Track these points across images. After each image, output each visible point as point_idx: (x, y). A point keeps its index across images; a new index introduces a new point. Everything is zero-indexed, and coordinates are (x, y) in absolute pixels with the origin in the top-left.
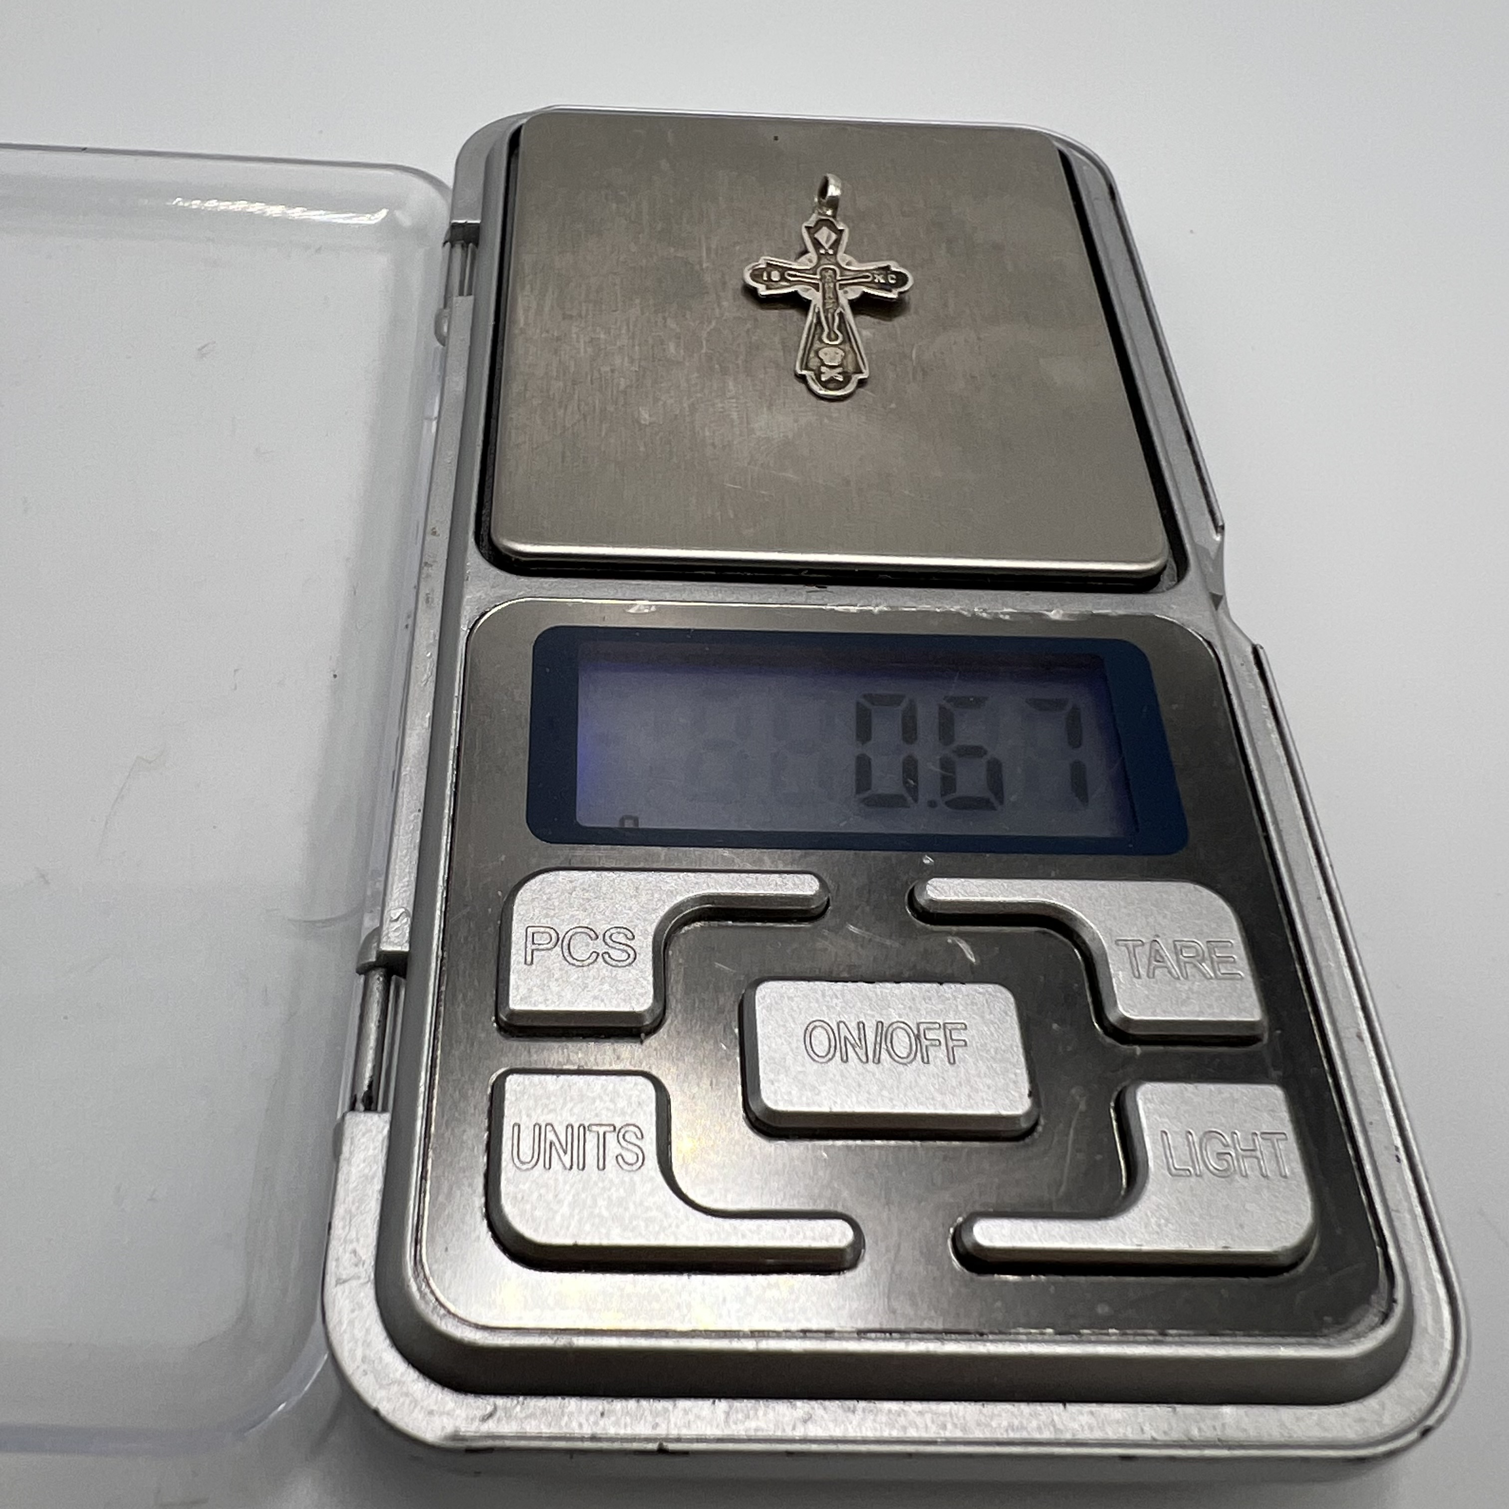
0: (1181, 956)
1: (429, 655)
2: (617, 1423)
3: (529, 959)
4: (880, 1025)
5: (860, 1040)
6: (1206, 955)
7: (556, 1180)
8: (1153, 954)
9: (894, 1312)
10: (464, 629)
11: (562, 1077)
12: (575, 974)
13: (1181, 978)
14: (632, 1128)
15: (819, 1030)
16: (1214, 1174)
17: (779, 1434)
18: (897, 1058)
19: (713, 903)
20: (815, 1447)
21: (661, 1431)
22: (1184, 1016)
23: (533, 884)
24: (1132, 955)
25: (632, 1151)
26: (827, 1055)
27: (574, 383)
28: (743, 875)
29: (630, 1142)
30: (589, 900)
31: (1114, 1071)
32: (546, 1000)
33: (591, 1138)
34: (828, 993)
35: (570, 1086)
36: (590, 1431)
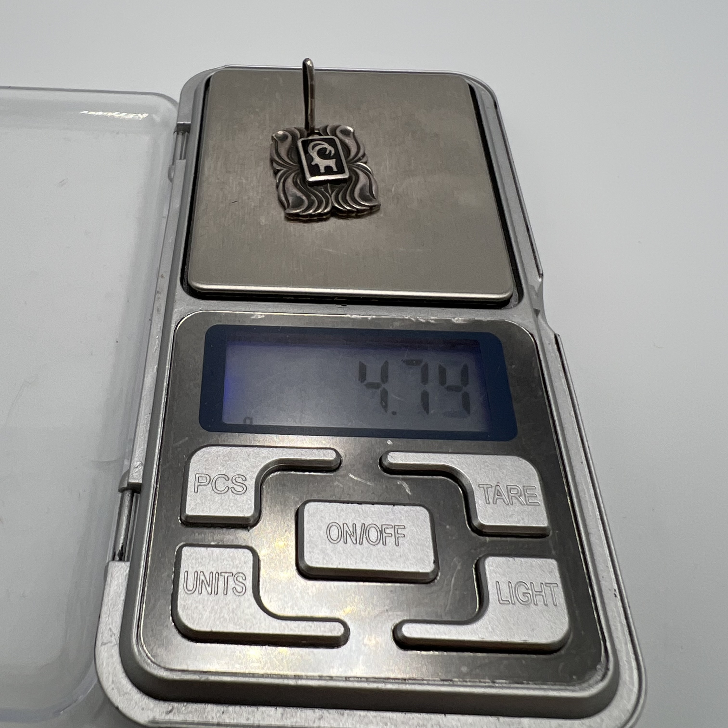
0: (510, 493)
1: (157, 337)
2: (230, 717)
3: (196, 490)
4: (363, 525)
5: (353, 533)
6: (523, 493)
7: (204, 599)
8: (496, 492)
10: (173, 326)
11: (209, 549)
12: (217, 498)
13: (510, 504)
14: (241, 575)
15: (334, 527)
16: (521, 603)
17: (307, 724)
18: (371, 543)
19: (285, 463)
21: (250, 722)
22: (510, 523)
23: (200, 453)
24: (486, 492)
25: (240, 586)
26: (337, 540)
28: (300, 450)
29: (239, 582)
31: (475, 550)
32: (203, 510)
33: (221, 579)
34: (340, 508)
35: (212, 553)
36: (217, 721)
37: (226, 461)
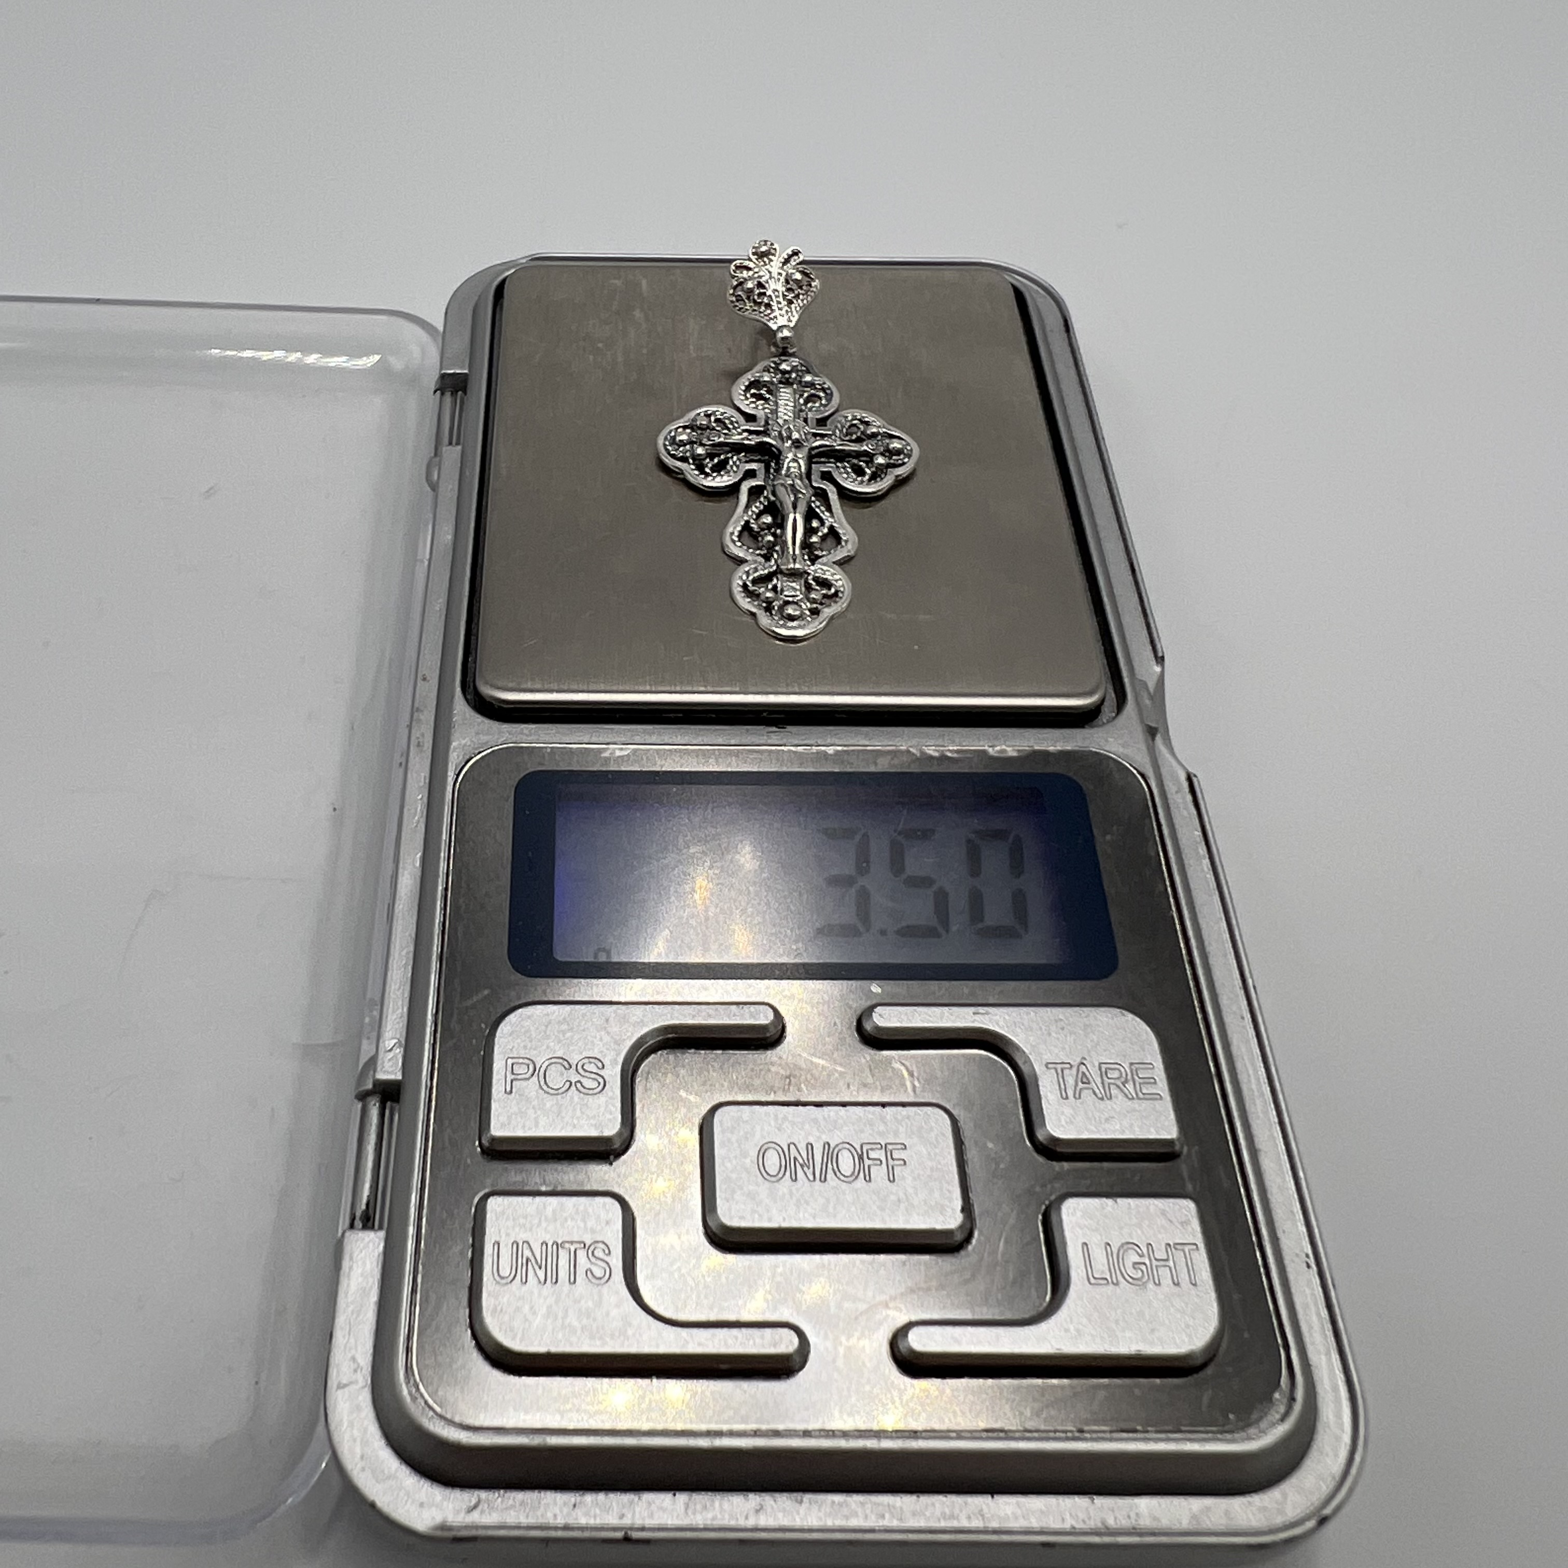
0: (1105, 1078)
1: (420, 797)
2: (587, 1514)
3: (508, 1089)
4: (827, 1146)
5: (808, 1159)
7: (532, 1293)
8: (1079, 1076)
10: (451, 775)
11: (538, 1199)
12: (550, 1102)
13: (1105, 1099)
14: (600, 1245)
15: (771, 1151)
16: (1128, 1282)
17: (733, 1523)
18: (841, 1177)
19: (677, 1033)
20: (764, 1535)
21: (627, 1521)
22: (1106, 1134)
23: (512, 1018)
24: (1061, 1075)
25: (600, 1266)
26: (778, 1174)
28: (704, 1006)
29: (598, 1258)
31: (1043, 1186)
32: (524, 1127)
33: (563, 1255)
34: (780, 1116)
35: (545, 1207)
36: (563, 1522)
37: (564, 1033)
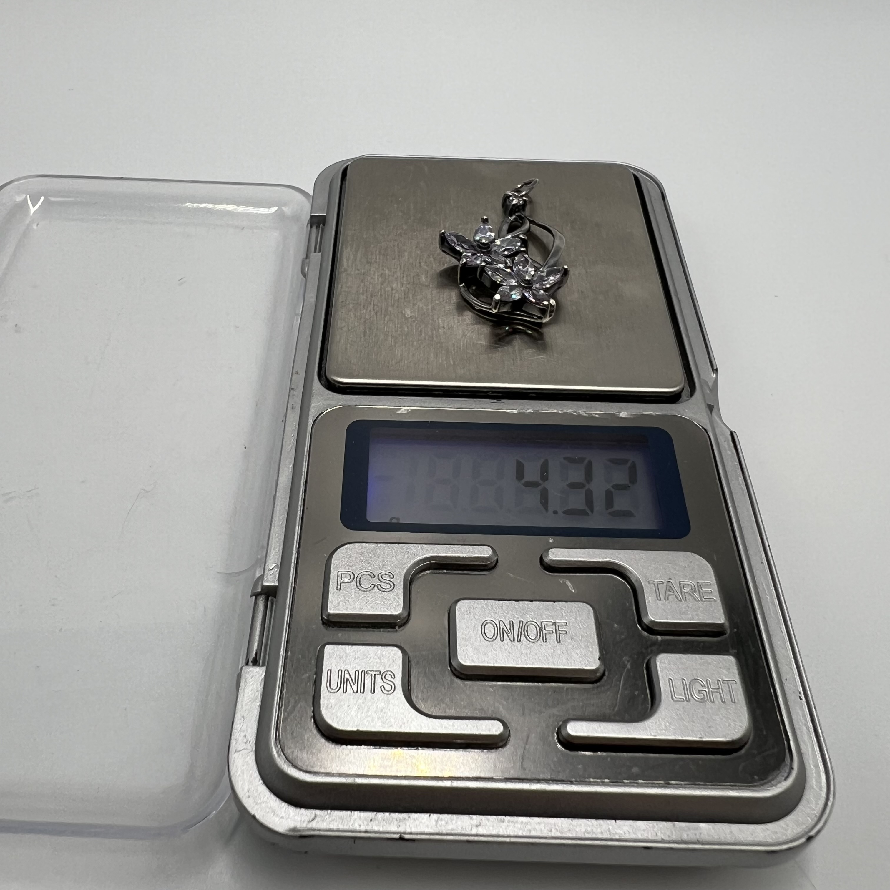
0: (683, 590)
1: (293, 435)
2: (379, 825)
3: (339, 587)
4: (521, 622)
5: (511, 630)
6: (697, 589)
7: (349, 698)
9: (525, 769)
10: (311, 422)
11: (354, 646)
12: (362, 595)
13: (683, 601)
16: (696, 701)
17: (464, 832)
19: (435, 561)
20: (482, 839)
21: (401, 829)
22: (683, 620)
23: (342, 549)
24: (657, 588)
25: (389, 684)
26: (493, 637)
27: (372, 296)
28: (452, 546)
30: (371, 558)
31: (646, 649)
32: (347, 608)
33: (368, 677)
34: (495, 606)
35: (358, 651)
36: (364, 828)
